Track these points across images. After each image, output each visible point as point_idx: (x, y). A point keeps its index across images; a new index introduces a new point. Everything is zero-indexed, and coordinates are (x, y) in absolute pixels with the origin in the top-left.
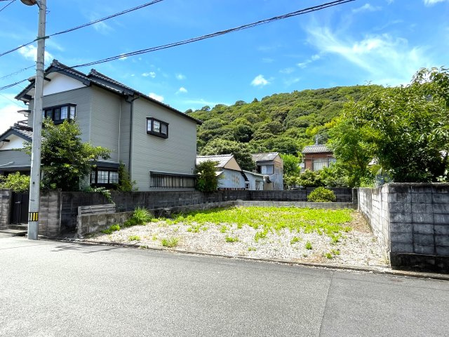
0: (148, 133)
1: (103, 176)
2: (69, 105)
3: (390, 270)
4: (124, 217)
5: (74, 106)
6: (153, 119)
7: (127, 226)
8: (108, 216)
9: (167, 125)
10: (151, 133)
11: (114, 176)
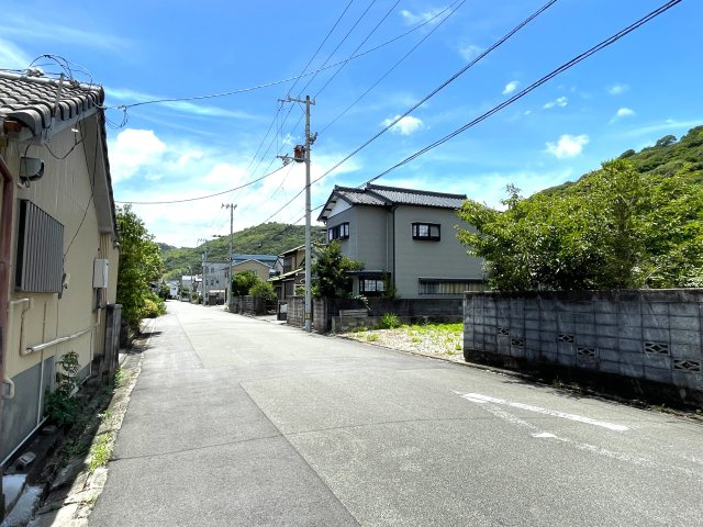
0: (414, 238)
1: (370, 286)
2: (345, 224)
3: (464, 362)
4: (374, 321)
5: (348, 223)
6: (418, 224)
7: (376, 329)
8: (358, 319)
9: (439, 226)
10: (417, 238)
11: (381, 285)
